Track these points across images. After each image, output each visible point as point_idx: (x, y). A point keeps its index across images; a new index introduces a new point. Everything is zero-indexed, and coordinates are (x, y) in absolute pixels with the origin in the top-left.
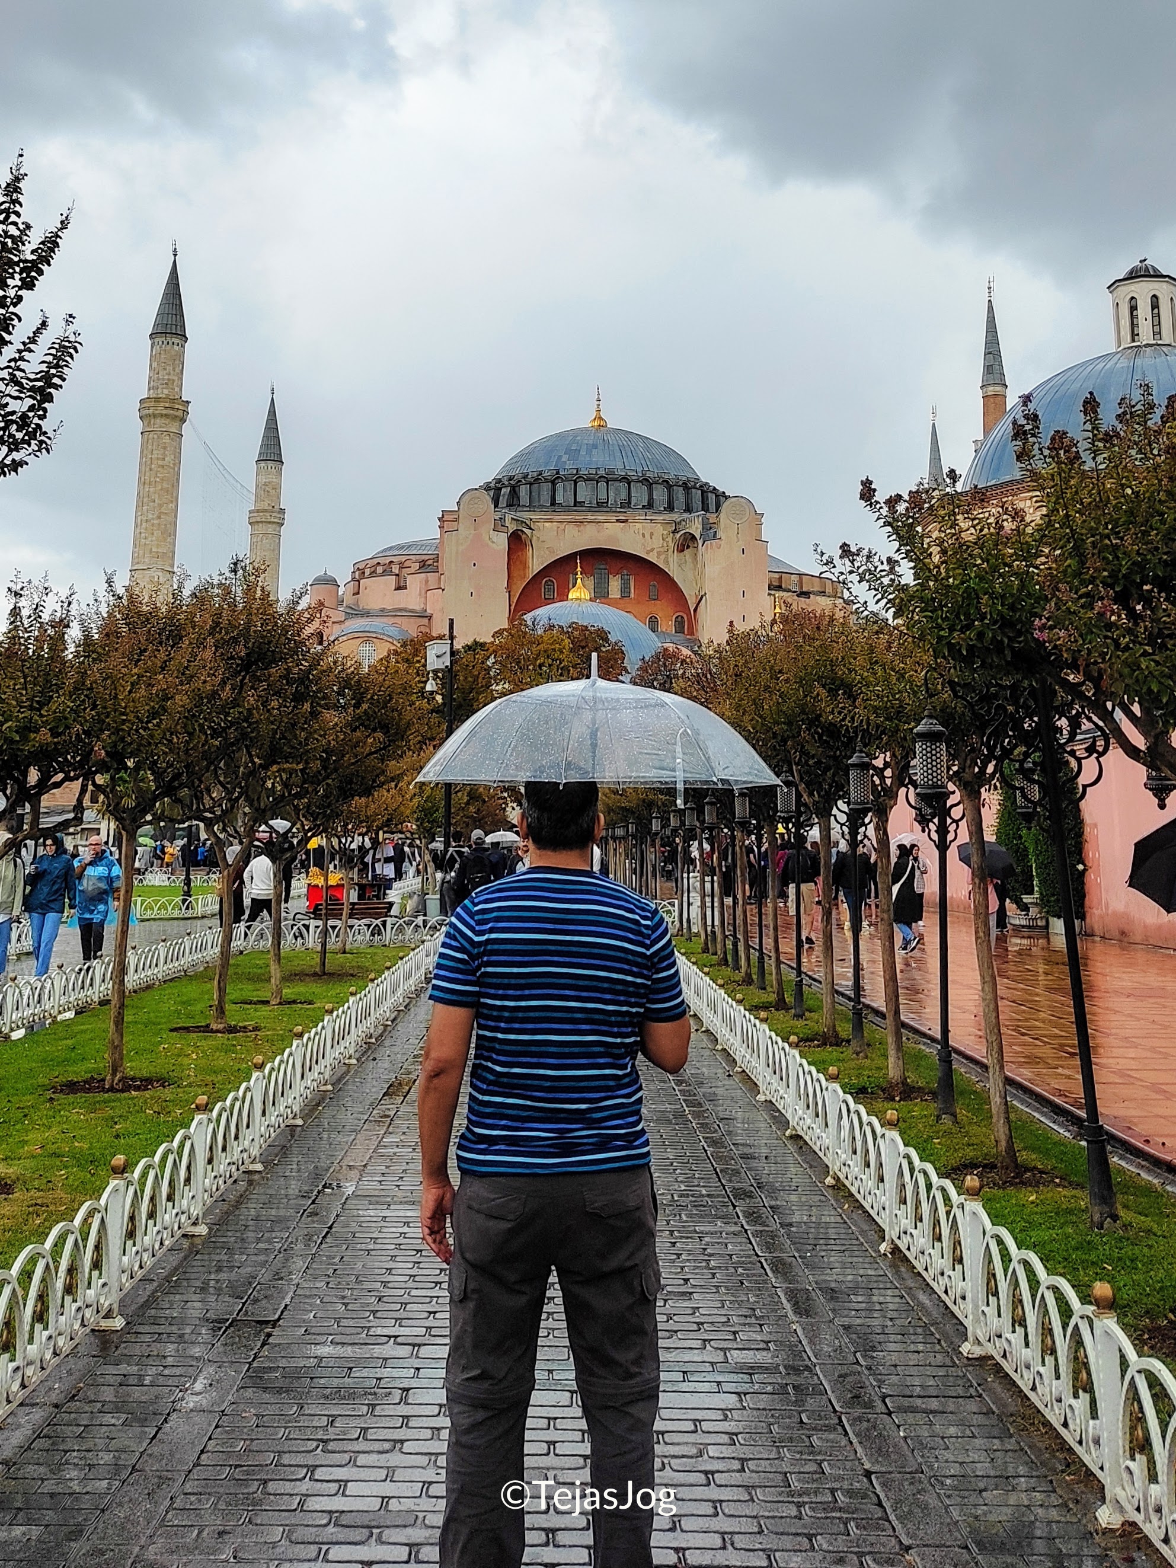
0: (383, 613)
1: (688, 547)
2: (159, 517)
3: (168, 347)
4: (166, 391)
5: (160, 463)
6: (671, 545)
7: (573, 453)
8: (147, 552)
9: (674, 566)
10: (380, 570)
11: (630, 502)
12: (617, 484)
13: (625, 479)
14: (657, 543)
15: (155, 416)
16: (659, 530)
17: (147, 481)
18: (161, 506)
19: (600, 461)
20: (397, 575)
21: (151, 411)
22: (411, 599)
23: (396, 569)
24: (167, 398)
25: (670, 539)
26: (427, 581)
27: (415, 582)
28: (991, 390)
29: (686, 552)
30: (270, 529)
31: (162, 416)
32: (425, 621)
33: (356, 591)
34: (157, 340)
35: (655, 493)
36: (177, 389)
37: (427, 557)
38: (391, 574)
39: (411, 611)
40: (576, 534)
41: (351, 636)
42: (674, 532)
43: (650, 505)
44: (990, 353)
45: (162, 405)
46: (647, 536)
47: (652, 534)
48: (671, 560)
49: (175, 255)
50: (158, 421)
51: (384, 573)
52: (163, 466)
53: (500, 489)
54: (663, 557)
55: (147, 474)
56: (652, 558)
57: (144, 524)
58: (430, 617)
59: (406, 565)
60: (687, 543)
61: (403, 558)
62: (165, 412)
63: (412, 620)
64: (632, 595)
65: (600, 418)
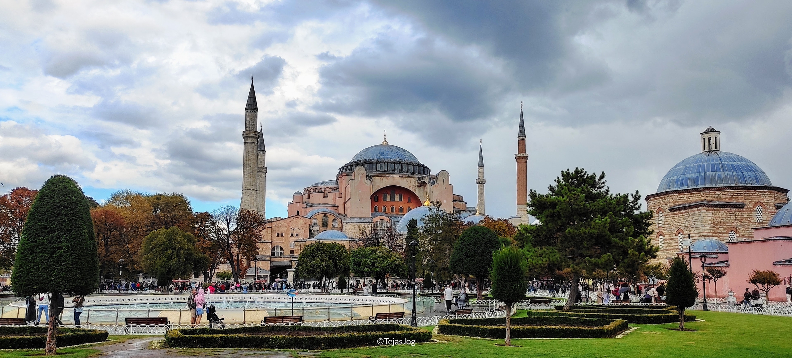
0: (319, 205)
1: (422, 186)
2: (252, 172)
3: (253, 113)
4: (253, 129)
5: (252, 153)
6: (417, 185)
7: (382, 154)
8: (249, 184)
9: (418, 192)
10: (317, 191)
11: (402, 170)
12: (398, 164)
13: (400, 163)
14: (412, 184)
15: (249, 137)
16: (413, 180)
17: (248, 160)
18: (253, 168)
19: (392, 156)
20: (324, 193)
21: (248, 135)
22: (330, 200)
23: (323, 191)
24: (253, 131)
25: (416, 183)
26: (336, 195)
27: (331, 195)
28: (521, 138)
29: (421, 187)
30: (263, 174)
31: (252, 137)
32: (337, 208)
33: (308, 197)
34: (248, 110)
35: (410, 168)
36: (256, 128)
37: (334, 187)
38: (321, 192)
39: (330, 204)
40: (386, 181)
41: (320, 213)
42: (418, 181)
43: (408, 171)
44: (521, 126)
45: (252, 133)
46: (409, 182)
47: (411, 181)
48: (416, 190)
49: (253, 80)
50: (251, 139)
51: (319, 192)
52: (253, 155)
53: (352, 166)
54: (414, 189)
55: (248, 157)
56: (411, 189)
57: (247, 175)
58: (338, 207)
59: (327, 189)
60: (422, 184)
61: (326, 187)
62: (253, 136)
63: (332, 208)
64: (402, 201)
65: (386, 141)
